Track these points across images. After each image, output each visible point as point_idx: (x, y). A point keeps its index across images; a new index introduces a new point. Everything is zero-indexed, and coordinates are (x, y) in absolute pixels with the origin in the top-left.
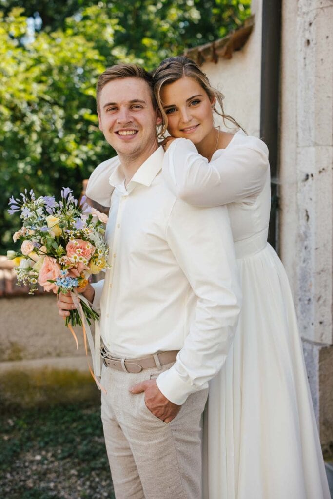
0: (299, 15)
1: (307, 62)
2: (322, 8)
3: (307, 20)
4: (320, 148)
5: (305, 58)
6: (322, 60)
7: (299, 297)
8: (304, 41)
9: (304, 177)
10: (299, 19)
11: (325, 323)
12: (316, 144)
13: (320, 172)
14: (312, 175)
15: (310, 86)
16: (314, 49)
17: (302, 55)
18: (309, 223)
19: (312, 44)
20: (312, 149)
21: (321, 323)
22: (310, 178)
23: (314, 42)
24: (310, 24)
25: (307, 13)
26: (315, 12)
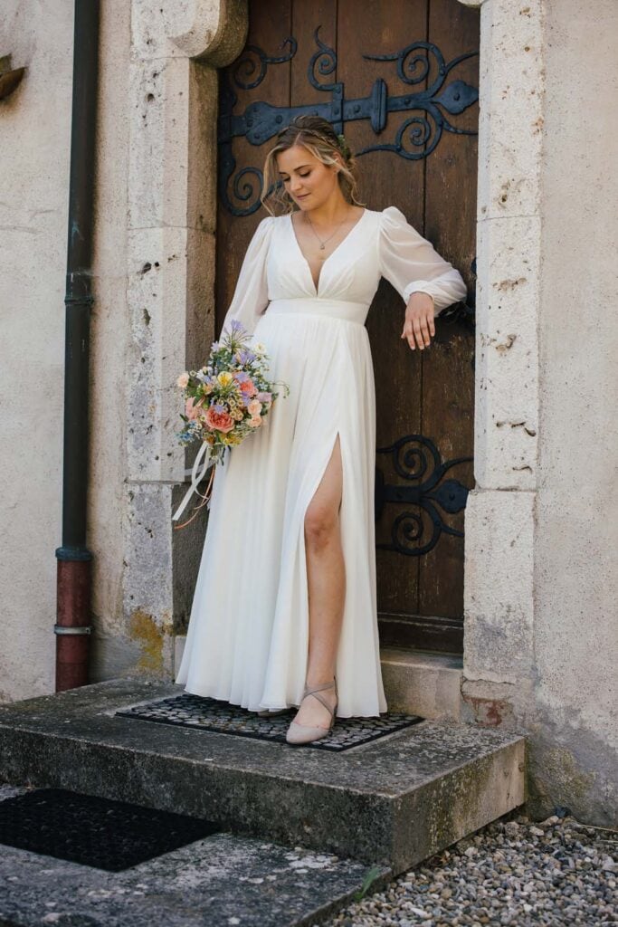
0: (132, 62)
1: (149, 121)
2: (174, 58)
3: (150, 69)
4: (170, 228)
5: (144, 117)
6: (174, 120)
7: (129, 428)
8: (143, 94)
9: (140, 267)
10: (133, 67)
11: (175, 455)
12: (164, 225)
13: (170, 259)
14: (157, 264)
15: (155, 152)
16: (163, 106)
17: (140, 112)
18: (150, 326)
19: (158, 100)
20: (159, 231)
21: (169, 455)
22: (153, 268)
23: (163, 97)
24: (155, 75)
25: (150, 61)
26: (165, 61)
